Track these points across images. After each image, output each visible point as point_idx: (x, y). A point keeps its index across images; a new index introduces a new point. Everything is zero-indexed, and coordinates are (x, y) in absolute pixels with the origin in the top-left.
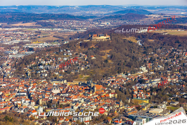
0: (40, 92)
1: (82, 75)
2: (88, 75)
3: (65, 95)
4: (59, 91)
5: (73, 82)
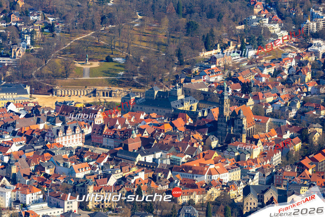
4: (80, 139)
5: (56, 93)
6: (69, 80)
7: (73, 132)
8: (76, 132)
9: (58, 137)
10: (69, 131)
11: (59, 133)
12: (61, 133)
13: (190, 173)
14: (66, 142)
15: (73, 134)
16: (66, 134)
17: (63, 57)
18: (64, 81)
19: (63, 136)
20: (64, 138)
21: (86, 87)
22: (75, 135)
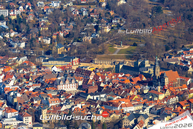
0: (31, 89)
1: (112, 46)
2: (126, 45)
3: (98, 96)
4: (75, 86)
5: (94, 62)
6: (104, 55)
7: (70, 82)
8: (72, 82)
9: (60, 84)
10: (67, 82)
11: (61, 82)
12: (61, 83)
13: (111, 106)
14: (65, 87)
15: (70, 83)
16: (65, 83)
17: (112, 43)
18: (101, 56)
19: (63, 84)
20: (64, 85)
21: (112, 59)
22: (71, 84)
